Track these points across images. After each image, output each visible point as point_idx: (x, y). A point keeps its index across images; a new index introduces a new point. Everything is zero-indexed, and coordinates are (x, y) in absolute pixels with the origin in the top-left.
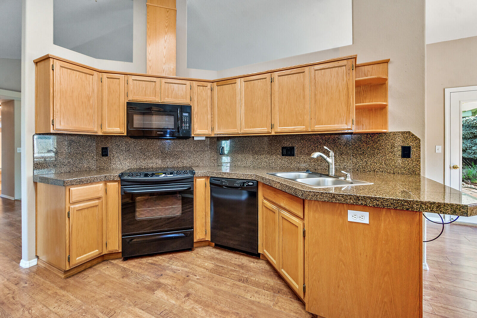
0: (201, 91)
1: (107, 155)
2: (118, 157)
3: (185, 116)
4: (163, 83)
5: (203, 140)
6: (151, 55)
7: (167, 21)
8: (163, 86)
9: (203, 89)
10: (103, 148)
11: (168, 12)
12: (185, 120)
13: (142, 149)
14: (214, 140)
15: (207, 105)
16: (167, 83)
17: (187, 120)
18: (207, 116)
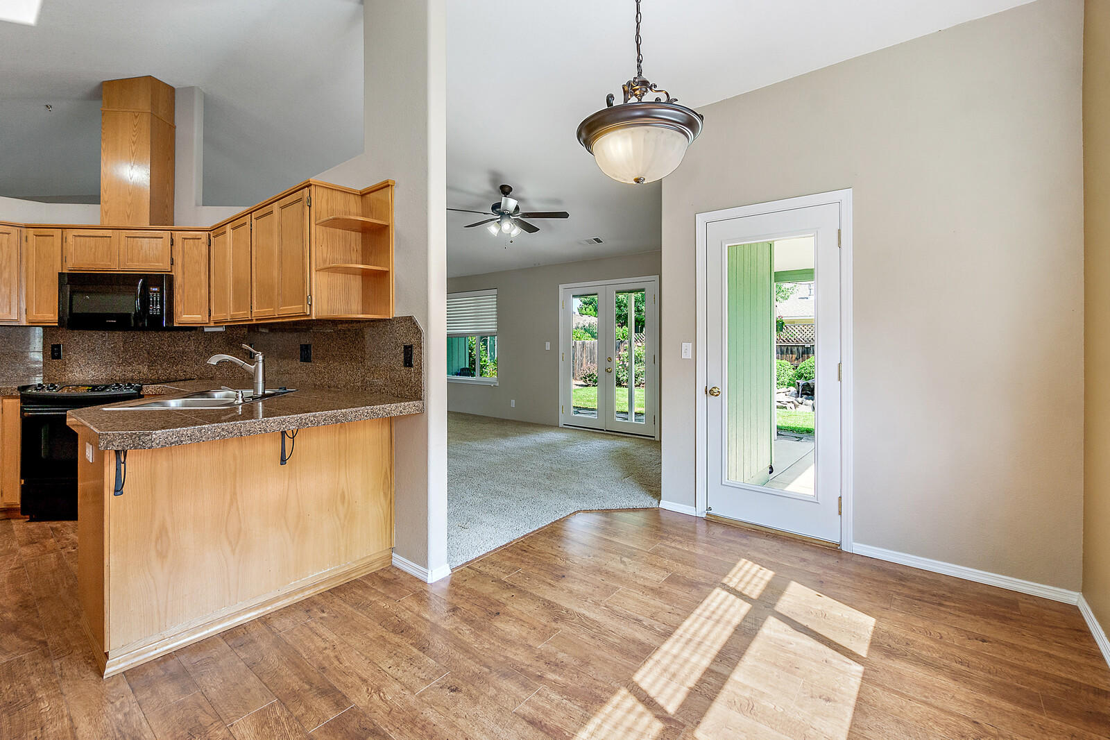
0: (190, 248)
1: (59, 357)
2: (77, 361)
3: (155, 292)
4: (123, 238)
5: (221, 332)
6: (107, 192)
7: (134, 134)
8: (122, 243)
9: (194, 242)
10: (53, 346)
11: (136, 117)
12: (153, 298)
13: (115, 347)
14: (243, 332)
15: (200, 272)
16: (131, 237)
17: (157, 299)
18: (201, 289)
